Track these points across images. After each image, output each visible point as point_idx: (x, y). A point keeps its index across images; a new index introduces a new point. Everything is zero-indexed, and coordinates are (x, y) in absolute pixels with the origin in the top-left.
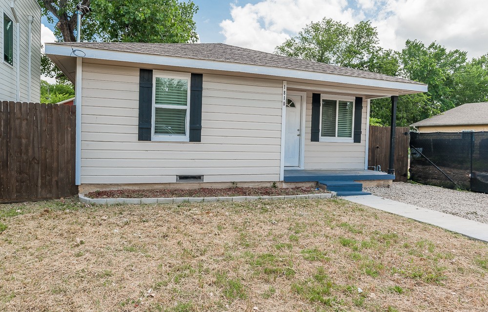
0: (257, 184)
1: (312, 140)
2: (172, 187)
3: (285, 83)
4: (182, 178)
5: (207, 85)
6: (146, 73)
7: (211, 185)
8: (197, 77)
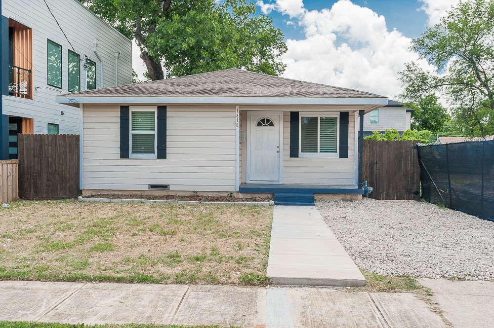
0: (215, 193)
1: (291, 156)
2: (146, 193)
3: (238, 107)
4: (153, 186)
5: (170, 114)
6: (124, 109)
7: (176, 193)
8: (162, 109)
